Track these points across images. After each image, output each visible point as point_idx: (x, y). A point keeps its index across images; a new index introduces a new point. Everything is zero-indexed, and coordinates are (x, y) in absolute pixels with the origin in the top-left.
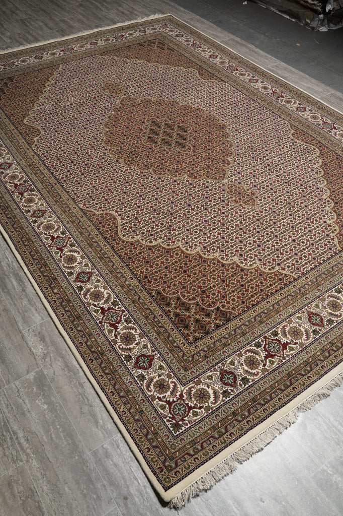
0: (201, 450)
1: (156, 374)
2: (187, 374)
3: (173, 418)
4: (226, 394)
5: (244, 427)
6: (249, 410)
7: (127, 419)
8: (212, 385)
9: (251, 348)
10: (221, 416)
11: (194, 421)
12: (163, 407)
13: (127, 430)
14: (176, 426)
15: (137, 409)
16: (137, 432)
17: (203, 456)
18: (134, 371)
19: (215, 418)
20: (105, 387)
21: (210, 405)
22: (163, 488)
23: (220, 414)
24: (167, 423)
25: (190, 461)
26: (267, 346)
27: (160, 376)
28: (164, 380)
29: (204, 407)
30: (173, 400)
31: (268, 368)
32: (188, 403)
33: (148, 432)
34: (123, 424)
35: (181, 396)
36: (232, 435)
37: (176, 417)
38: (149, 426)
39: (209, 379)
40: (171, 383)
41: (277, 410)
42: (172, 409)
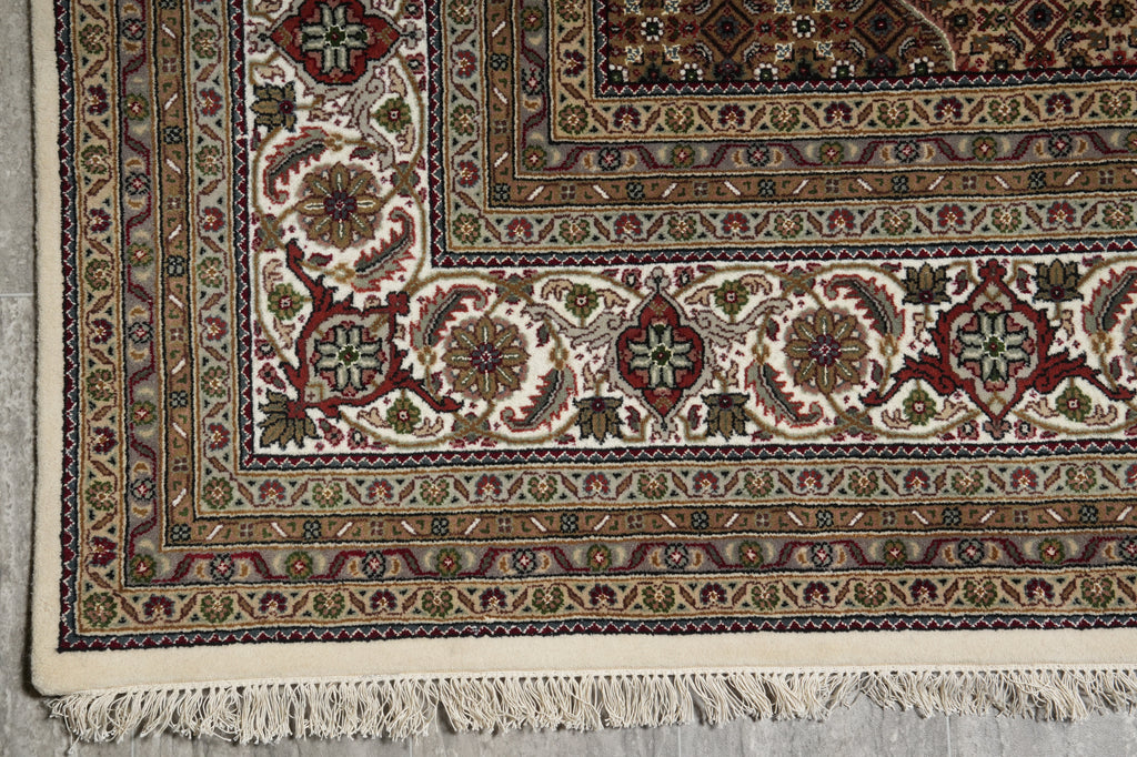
0: (318, 579)
1: (354, 134)
2: (492, 218)
3: (298, 377)
4: (597, 413)
5: (567, 601)
6: (644, 548)
7: (96, 255)
8: (566, 342)
9: (882, 279)
10: (504, 495)
11: (377, 445)
12: (283, 303)
13: (66, 305)
14: (289, 417)
15: (165, 242)
16: (105, 340)
17: (310, 606)
18: (260, 57)
19: (471, 487)
20: (81, 51)
21: (494, 418)
22: (63, 629)
23: (506, 485)
24: (258, 382)
25: (244, 592)
26: (964, 319)
27: (362, 151)
28: (369, 180)
29: (463, 412)
30: (350, 298)
31: (877, 422)
32: (405, 353)
33: (151, 368)
34: (65, 271)
35: (399, 302)
36: (495, 602)
37: (313, 379)
38: (170, 344)
39: (572, 305)
40: (394, 211)
41: (767, 629)
42: (315, 335)
